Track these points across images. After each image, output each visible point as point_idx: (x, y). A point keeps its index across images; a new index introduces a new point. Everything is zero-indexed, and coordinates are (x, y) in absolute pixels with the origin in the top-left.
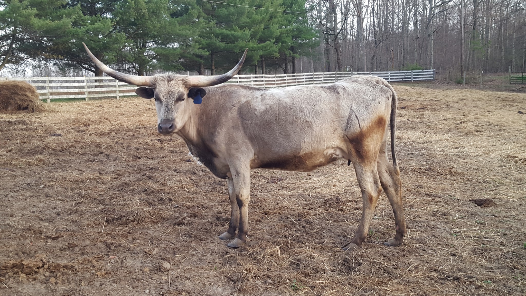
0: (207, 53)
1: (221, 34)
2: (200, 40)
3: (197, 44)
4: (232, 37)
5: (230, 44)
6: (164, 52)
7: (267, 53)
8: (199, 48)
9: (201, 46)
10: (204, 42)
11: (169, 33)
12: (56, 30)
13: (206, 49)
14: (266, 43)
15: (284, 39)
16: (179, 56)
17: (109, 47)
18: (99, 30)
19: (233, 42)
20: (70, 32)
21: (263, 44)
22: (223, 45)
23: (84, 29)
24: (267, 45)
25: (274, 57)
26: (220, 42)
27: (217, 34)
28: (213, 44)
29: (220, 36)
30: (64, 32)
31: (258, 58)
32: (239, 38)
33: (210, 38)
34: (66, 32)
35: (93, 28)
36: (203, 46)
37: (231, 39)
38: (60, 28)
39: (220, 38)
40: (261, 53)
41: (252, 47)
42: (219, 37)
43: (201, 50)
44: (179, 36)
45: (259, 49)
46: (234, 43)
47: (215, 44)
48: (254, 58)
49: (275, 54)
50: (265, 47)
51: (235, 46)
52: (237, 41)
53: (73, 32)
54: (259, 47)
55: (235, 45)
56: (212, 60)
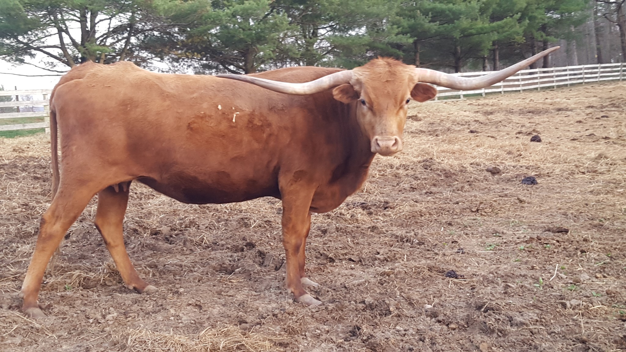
0: (411, 41)
1: (432, 10)
2: (399, 20)
3: (395, 26)
4: (450, 14)
5: (446, 25)
6: (345, 43)
7: (504, 36)
8: (397, 34)
9: (400, 29)
10: (405, 23)
11: (352, 11)
12: (189, 14)
13: (409, 34)
14: (505, 20)
15: (533, 13)
16: (368, 48)
17: (264, 37)
18: (250, 11)
19: (451, 21)
20: (209, 17)
21: (499, 23)
22: (436, 27)
23: (228, 11)
24: (506, 24)
25: (514, 42)
26: (430, 22)
27: (425, 10)
28: (419, 26)
29: (430, 13)
30: (201, 18)
31: (489, 45)
32: (460, 14)
33: (414, 17)
34: (204, 18)
35: (241, 10)
36: (404, 30)
37: (447, 16)
38: (195, 11)
39: (430, 15)
40: (495, 37)
41: (482, 29)
42: (428, 15)
43: (400, 36)
44: (368, 15)
45: (492, 31)
46: (453, 23)
47: (422, 25)
48: (483, 45)
49: (517, 37)
50: (503, 27)
51: (454, 27)
52: (458, 19)
53: (213, 16)
54: (493, 27)
55: (456, 25)
56: (416, 52)
